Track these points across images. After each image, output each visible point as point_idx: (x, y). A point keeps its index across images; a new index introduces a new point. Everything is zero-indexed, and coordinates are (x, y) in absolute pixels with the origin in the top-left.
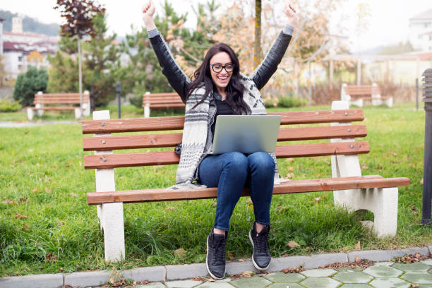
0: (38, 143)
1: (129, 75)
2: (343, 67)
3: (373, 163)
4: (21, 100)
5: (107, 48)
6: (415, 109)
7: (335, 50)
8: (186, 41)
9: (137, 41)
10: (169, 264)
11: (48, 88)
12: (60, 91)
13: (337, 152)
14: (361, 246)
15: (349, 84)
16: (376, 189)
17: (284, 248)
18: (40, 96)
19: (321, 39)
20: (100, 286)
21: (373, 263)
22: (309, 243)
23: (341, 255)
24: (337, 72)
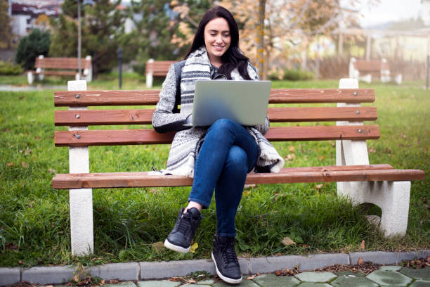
0: (30, 109)
1: (133, 41)
2: (353, 41)
3: (381, 146)
4: (23, 63)
5: (112, 13)
6: (424, 88)
7: (345, 22)
8: (192, 9)
9: (143, 6)
10: (144, 260)
11: (51, 52)
12: (62, 55)
13: (343, 136)
14: (365, 246)
15: (358, 58)
16: (385, 182)
17: (277, 244)
18: (41, 60)
19: (331, 11)
20: (64, 284)
21: (378, 266)
22: (306, 240)
23: (342, 255)
24: (346, 46)
